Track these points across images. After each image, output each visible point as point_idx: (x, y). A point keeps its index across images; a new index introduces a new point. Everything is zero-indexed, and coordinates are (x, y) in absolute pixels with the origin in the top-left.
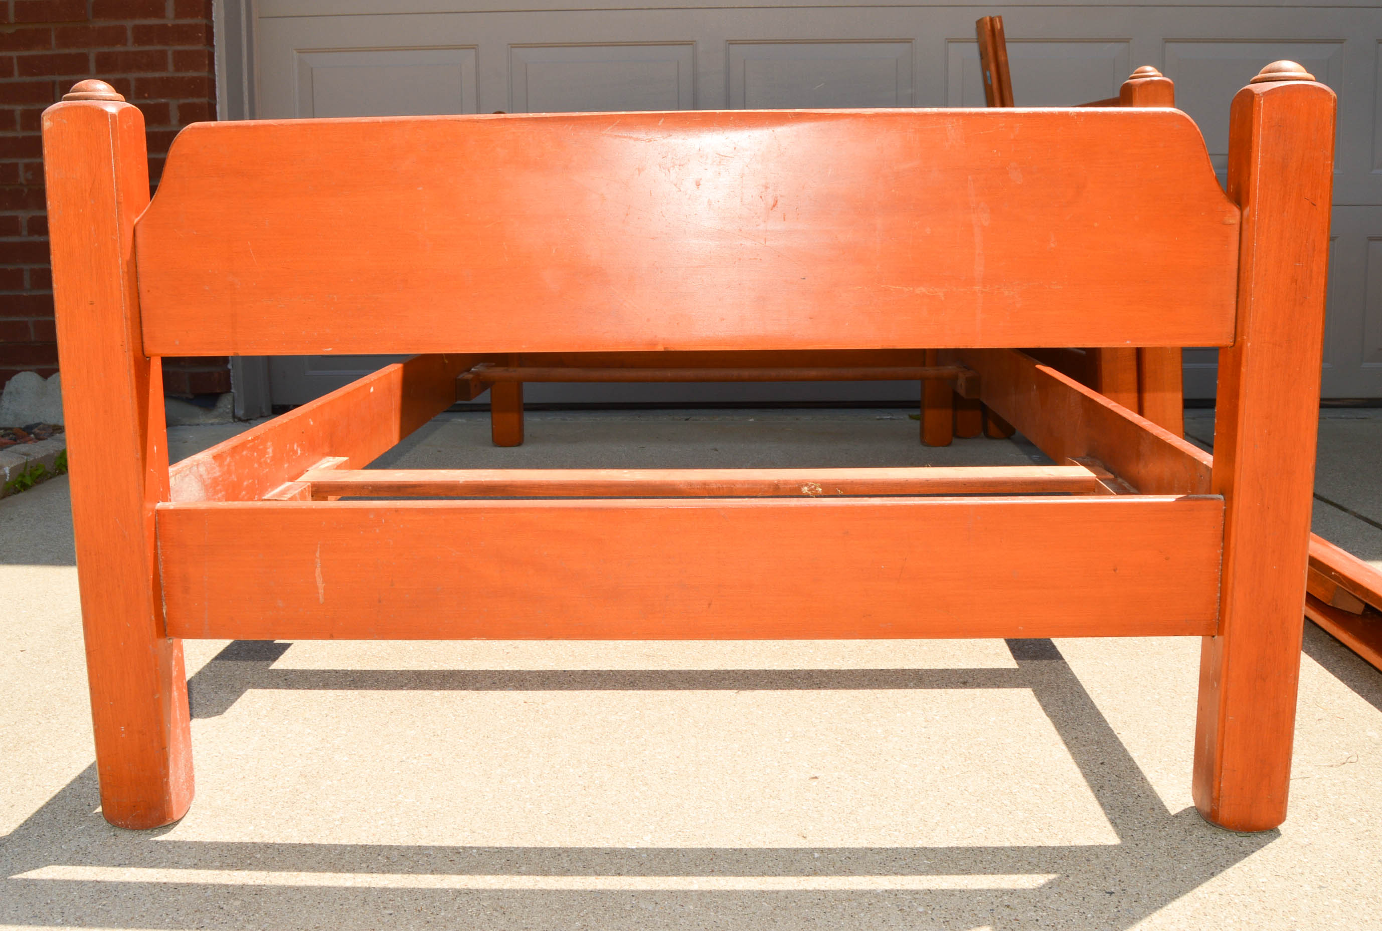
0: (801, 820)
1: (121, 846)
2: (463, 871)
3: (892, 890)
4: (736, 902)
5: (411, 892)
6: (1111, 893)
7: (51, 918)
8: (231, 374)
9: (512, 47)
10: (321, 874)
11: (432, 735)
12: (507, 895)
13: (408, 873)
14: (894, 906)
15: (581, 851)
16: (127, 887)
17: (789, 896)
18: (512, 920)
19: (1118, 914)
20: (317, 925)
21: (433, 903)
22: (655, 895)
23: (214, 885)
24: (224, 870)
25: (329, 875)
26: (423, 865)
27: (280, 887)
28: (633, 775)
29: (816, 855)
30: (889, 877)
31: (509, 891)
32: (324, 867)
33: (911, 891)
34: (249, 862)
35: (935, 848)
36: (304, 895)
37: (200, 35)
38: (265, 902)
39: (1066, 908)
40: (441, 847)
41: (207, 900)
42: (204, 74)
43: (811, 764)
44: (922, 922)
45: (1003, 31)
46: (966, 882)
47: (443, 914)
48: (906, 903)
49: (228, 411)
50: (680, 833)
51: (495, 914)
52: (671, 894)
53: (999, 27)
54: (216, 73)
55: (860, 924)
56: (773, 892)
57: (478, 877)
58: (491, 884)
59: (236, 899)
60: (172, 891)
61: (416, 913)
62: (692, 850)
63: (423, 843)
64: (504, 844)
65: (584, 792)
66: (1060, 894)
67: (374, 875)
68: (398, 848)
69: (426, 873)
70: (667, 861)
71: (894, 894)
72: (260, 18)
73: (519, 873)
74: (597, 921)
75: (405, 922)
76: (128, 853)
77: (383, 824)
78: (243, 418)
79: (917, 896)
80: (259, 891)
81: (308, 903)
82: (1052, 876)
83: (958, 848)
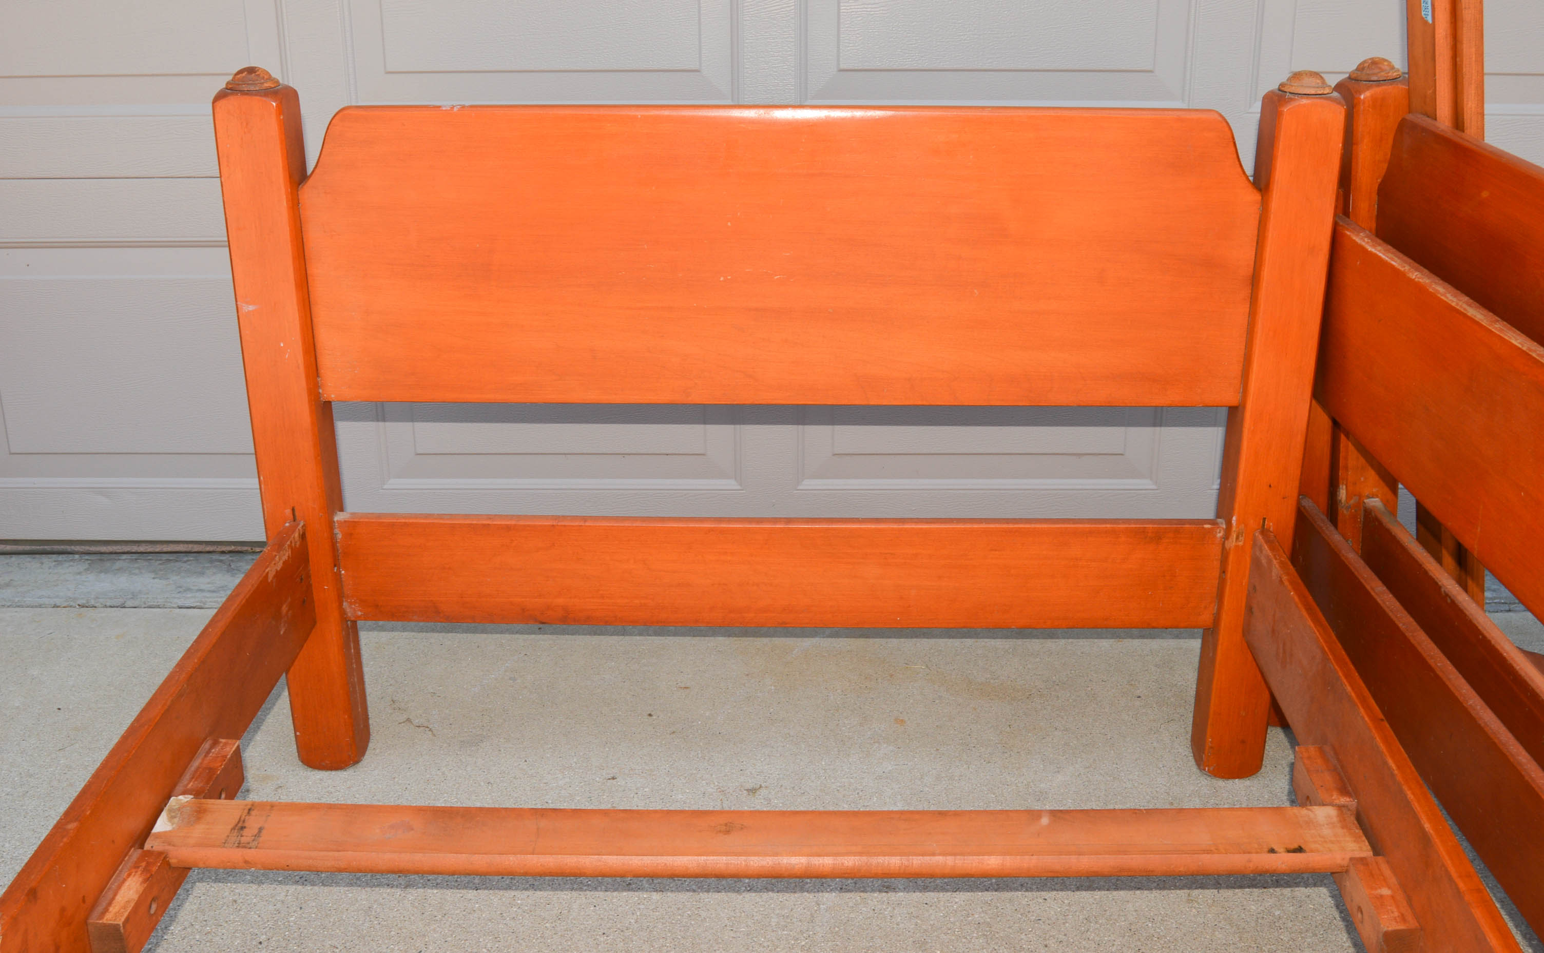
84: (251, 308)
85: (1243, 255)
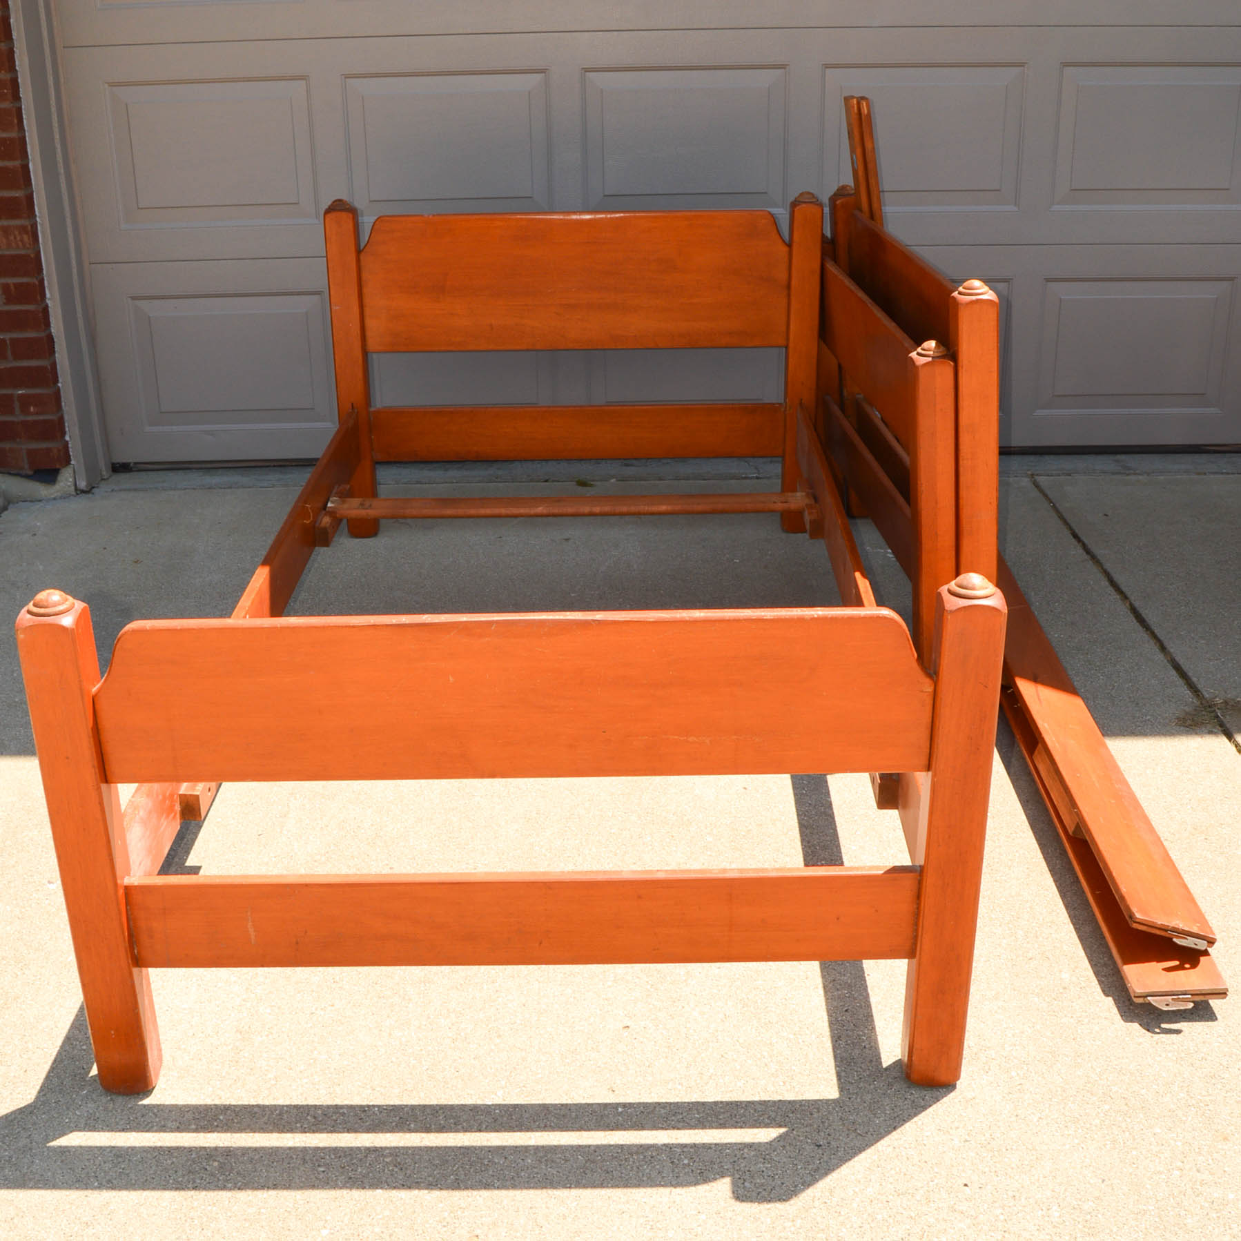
0: (612, 1073)
1: (119, 1111)
2: (370, 1129)
3: (669, 1144)
4: (560, 1156)
5: (335, 1150)
6: (819, 1146)
7: (90, 1182)
8: (70, 445)
9: (346, 78)
10: (270, 1134)
11: (332, 981)
12: (402, 1151)
13: (331, 1132)
14: (668, 1159)
15: (452, 1107)
16: (135, 1151)
17: (597, 1150)
18: (407, 1175)
19: (819, 1166)
20: (275, 1183)
21: (351, 1160)
22: (504, 1150)
23: (196, 1148)
24: (199, 1132)
25: (275, 1135)
26: (340, 1124)
27: (243, 1148)
28: (490, 1026)
29: (620, 1110)
30: (668, 1131)
31: (403, 1148)
32: (271, 1128)
33: (682, 1145)
34: (216, 1124)
35: (705, 1102)
36: (261, 1155)
37: (5, 91)
38: (235, 1163)
39: (785, 1160)
40: (352, 1106)
41: (194, 1162)
42: (14, 134)
43: (625, 1012)
44: (685, 1174)
45: (870, 117)
46: (721, 1135)
47: (359, 1170)
48: (677, 1156)
49: (69, 484)
50: (523, 1088)
51: (396, 1170)
52: (516, 1149)
53: (866, 111)
54: (26, 128)
55: (643, 1175)
56: (586, 1146)
57: (381, 1135)
58: (390, 1141)
59: (215, 1160)
60: (167, 1154)
61: (341, 1170)
62: (532, 1105)
63: (338, 1102)
64: (397, 1102)
65: (453, 1045)
66: (784, 1147)
67: (308, 1134)
68: (320, 1107)
69: (344, 1132)
70: (514, 1117)
71: (669, 1148)
72: (64, 47)
73: (410, 1131)
74: (465, 1175)
75: (335, 1178)
76: (126, 1117)
77: (306, 1083)
78: (85, 489)
79: (685, 1150)
80: (228, 1152)
81: (265, 1163)
82: (783, 1130)
83: (722, 1102)
84: (337, 308)
85: (782, 275)
